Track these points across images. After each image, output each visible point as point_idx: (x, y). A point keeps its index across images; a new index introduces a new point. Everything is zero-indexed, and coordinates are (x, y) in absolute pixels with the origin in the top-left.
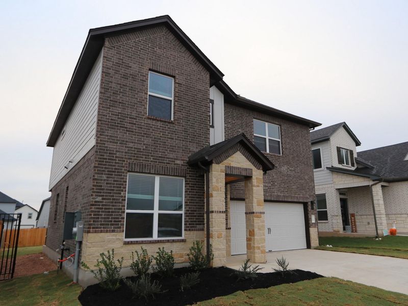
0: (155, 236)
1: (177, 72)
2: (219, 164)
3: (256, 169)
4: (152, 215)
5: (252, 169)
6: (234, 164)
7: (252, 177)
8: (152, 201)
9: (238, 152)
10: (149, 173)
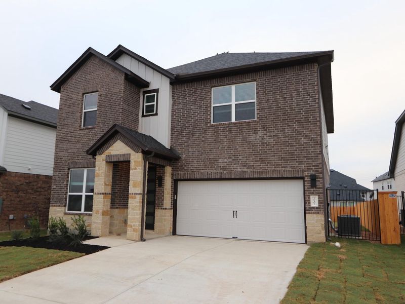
0: (83, 211)
1: (99, 87)
2: (101, 154)
3: (134, 153)
4: (81, 196)
5: (130, 154)
6: (113, 153)
7: (130, 161)
8: (82, 187)
9: (119, 141)
10: (79, 168)
